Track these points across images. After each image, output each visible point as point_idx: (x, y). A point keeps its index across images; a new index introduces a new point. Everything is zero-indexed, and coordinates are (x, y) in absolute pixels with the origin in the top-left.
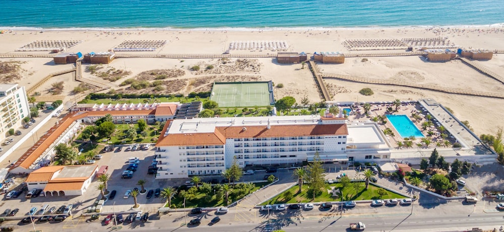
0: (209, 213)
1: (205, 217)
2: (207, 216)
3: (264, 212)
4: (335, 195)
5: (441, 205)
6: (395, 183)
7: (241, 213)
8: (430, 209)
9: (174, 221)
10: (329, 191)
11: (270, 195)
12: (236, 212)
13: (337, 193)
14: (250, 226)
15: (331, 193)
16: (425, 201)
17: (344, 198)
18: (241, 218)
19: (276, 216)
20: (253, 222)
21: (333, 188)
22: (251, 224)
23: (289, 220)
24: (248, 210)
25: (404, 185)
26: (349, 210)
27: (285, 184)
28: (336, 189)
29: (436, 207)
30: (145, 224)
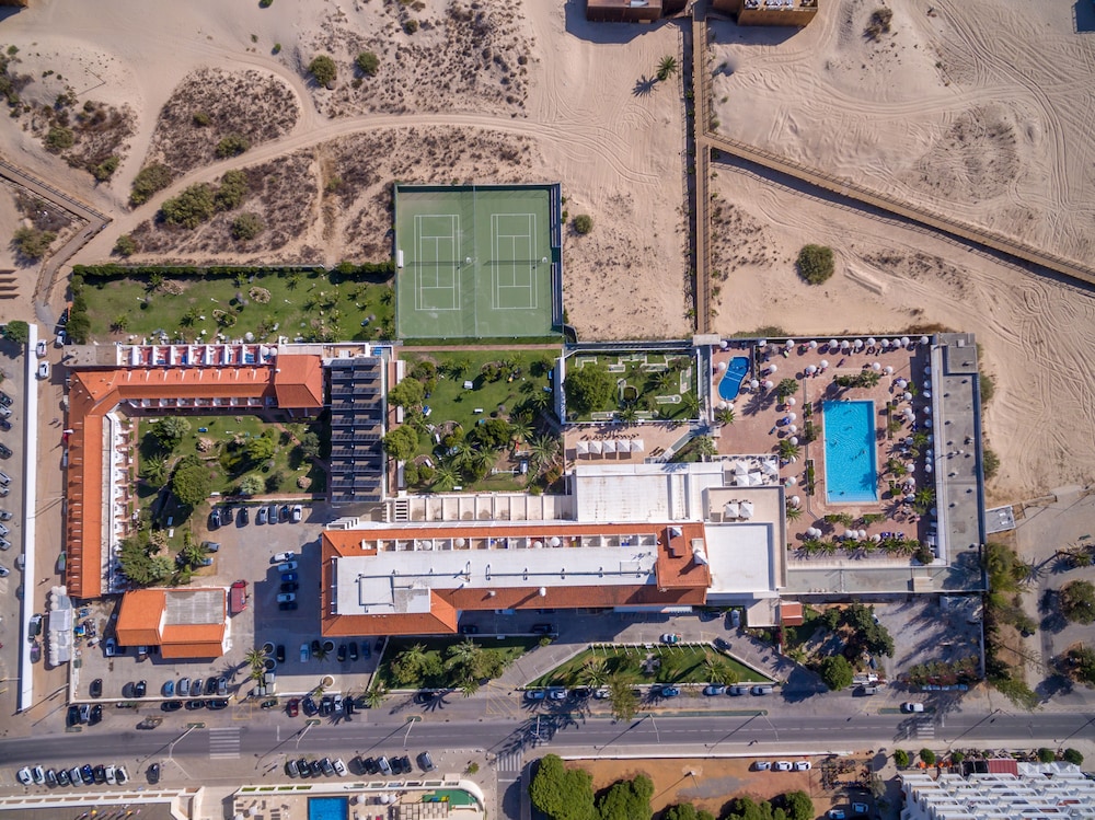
0: (445, 698)
1: (440, 707)
2: (443, 705)
3: (529, 701)
4: (650, 669)
5: (816, 695)
6: (759, 647)
7: (496, 700)
8: (794, 704)
9: (392, 713)
10: (643, 662)
11: (540, 668)
12: (488, 697)
13: (655, 667)
14: (509, 726)
15: (645, 667)
16: (795, 686)
17: (662, 677)
18: (497, 710)
19: (547, 708)
20: (515, 719)
21: (650, 656)
22: (512, 721)
23: (568, 717)
24: (505, 694)
25: (775, 653)
26: (665, 700)
27: (569, 646)
28: (654, 658)
29: (806, 699)
30: (352, 716)
